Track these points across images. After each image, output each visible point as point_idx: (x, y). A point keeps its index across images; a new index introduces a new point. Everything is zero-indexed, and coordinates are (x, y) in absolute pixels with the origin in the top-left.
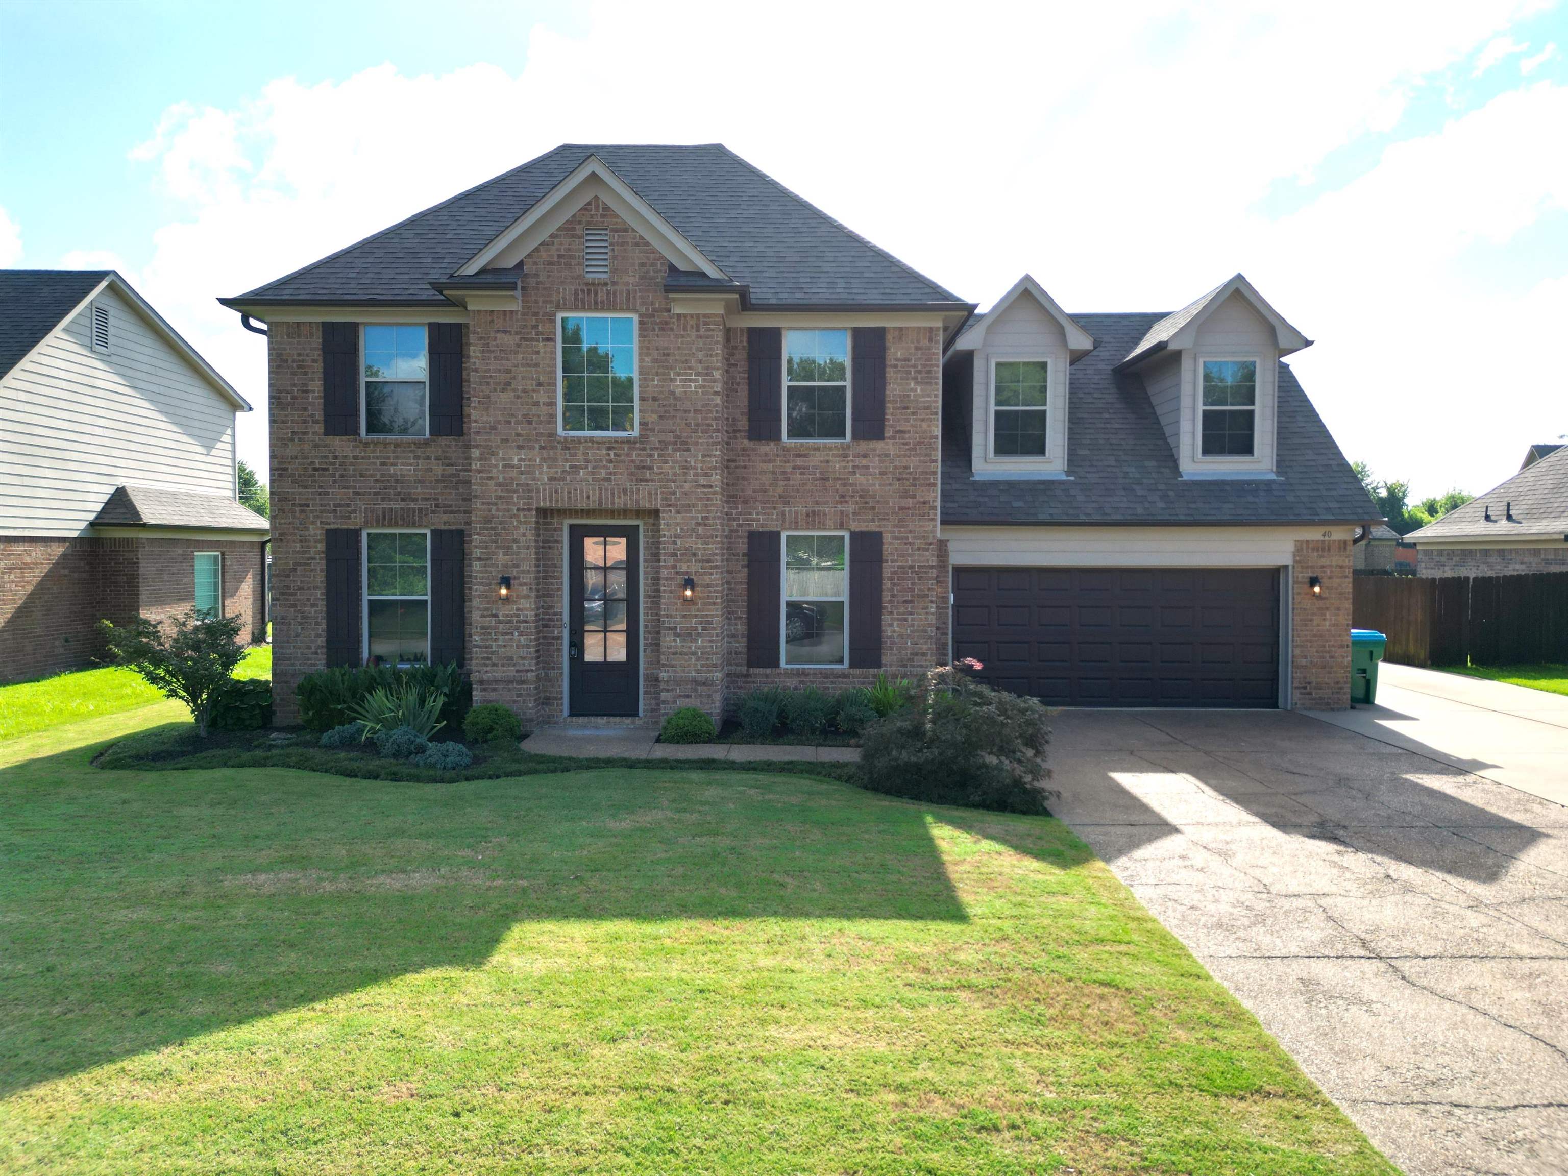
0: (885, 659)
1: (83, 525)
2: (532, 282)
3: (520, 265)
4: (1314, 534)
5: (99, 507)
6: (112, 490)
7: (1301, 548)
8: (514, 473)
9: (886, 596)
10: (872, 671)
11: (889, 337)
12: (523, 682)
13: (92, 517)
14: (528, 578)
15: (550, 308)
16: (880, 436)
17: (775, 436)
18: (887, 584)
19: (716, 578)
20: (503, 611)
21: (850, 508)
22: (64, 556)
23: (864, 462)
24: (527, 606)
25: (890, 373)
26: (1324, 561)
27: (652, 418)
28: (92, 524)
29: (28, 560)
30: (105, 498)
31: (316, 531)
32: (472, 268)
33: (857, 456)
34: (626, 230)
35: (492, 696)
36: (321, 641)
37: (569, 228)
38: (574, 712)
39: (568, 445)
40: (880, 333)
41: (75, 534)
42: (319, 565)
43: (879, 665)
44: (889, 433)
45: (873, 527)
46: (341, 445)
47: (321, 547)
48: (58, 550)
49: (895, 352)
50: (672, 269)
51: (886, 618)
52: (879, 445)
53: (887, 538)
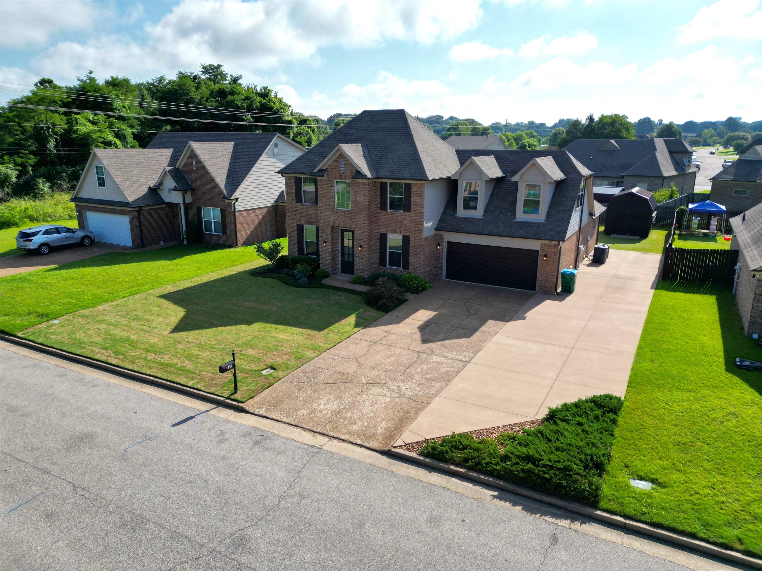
0: (410, 268)
1: (273, 202)
2: (329, 173)
3: (327, 168)
4: (547, 242)
5: (277, 197)
6: (280, 191)
7: (542, 245)
8: (326, 217)
9: (411, 252)
10: (407, 270)
11: (412, 185)
12: (329, 265)
13: (275, 200)
14: (329, 241)
15: (333, 179)
16: (410, 211)
17: (386, 209)
18: (411, 249)
19: (366, 246)
20: (325, 248)
21: (403, 229)
22: (268, 211)
23: (406, 218)
24: (329, 248)
25: (412, 195)
26: (549, 250)
27: (353, 206)
28: (275, 201)
29: (259, 213)
30: (279, 194)
31: (295, 224)
32: (316, 171)
33: (405, 216)
34: (348, 161)
35: (323, 267)
36: (297, 249)
37: (336, 160)
38: (342, 272)
39: (337, 211)
40: (410, 184)
41: (271, 205)
42: (296, 232)
43: (408, 269)
44: (412, 211)
45: (408, 234)
46: (299, 205)
47: (296, 228)
48: (266, 210)
49: (414, 189)
50: (357, 170)
51: (410, 258)
52: (410, 213)
53: (411, 237)
